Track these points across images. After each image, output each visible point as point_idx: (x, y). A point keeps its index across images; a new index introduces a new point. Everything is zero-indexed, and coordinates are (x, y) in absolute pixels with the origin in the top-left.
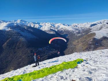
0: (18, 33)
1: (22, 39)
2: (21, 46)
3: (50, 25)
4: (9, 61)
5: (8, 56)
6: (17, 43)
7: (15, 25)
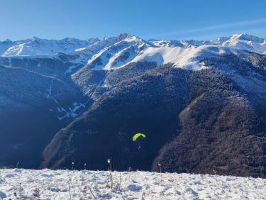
0: (228, 80)
1: (238, 100)
2: (230, 123)
4: (193, 162)
5: (191, 148)
6: (220, 112)
7: (222, 52)
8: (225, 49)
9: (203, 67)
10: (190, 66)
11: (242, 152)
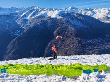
0: (68, 21)
1: (71, 28)
2: (69, 35)
3: (108, 11)
5: (57, 43)
6: (66, 31)
7: (66, 12)
8: (67, 11)
9: (60, 17)
10: (56, 17)
11: (72, 43)
